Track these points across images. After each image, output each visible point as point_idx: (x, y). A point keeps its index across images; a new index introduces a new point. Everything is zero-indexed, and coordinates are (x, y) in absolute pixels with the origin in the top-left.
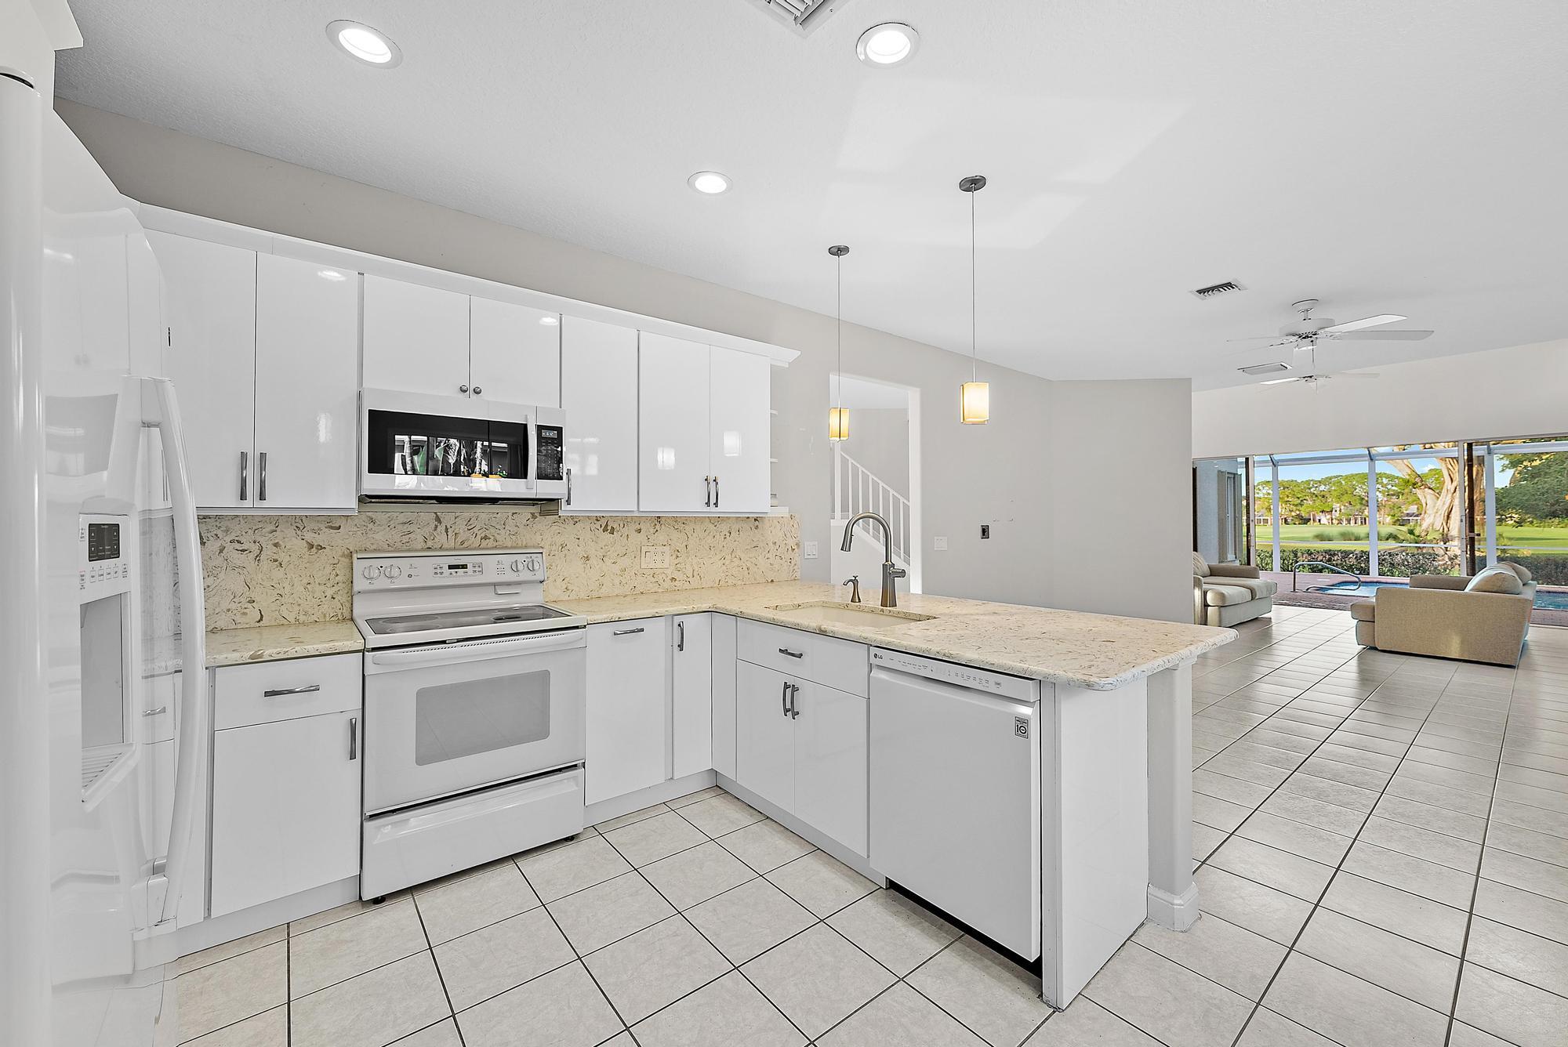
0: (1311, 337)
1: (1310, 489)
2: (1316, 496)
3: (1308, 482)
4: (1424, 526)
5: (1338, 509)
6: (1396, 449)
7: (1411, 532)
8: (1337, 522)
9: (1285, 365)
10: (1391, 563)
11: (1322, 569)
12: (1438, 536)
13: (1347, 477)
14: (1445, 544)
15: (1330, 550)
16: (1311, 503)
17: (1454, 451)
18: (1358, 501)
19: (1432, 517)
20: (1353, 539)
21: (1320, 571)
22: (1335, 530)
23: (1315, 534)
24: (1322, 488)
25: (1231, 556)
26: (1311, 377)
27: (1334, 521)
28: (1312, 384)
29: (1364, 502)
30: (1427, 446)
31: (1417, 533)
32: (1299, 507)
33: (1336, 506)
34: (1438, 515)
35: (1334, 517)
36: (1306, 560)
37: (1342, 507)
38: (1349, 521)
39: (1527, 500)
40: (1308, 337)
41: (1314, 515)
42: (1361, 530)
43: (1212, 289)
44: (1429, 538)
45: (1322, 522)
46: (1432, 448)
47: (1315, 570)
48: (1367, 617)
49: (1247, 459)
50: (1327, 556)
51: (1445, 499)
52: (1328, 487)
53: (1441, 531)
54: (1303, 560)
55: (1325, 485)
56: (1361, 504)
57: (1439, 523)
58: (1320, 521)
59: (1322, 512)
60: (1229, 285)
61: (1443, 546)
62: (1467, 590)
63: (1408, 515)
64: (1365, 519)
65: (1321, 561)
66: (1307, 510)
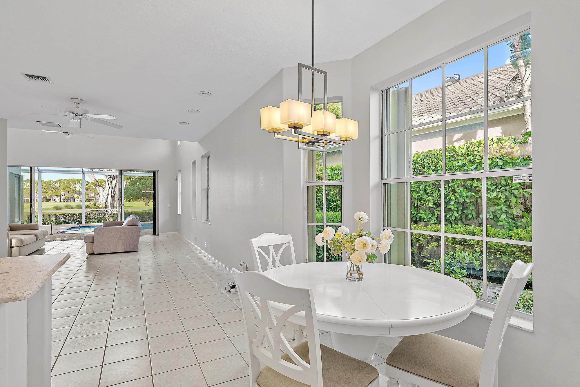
0: (79, 116)
1: (50, 185)
2: (54, 188)
3: (50, 181)
4: (99, 203)
5: (63, 195)
6: (89, 170)
7: (95, 205)
8: (63, 200)
9: (60, 125)
10: (90, 218)
11: (62, 223)
12: (104, 206)
13: (67, 180)
14: (106, 209)
15: (65, 214)
16: (51, 191)
17: (117, 173)
18: (72, 191)
19: (102, 198)
20: (71, 208)
21: (61, 223)
22: (62, 204)
23: (54, 206)
24: (56, 184)
25: (17, 220)
26: (66, 133)
27: (61, 200)
28: (67, 137)
29: (74, 192)
30: (101, 170)
31: (97, 205)
32: (45, 194)
33: (63, 193)
34: (104, 197)
35: (61, 198)
36: (55, 219)
37: (65, 194)
38: (68, 200)
39: (132, 192)
40: (78, 116)
41: (52, 197)
42: (74, 204)
43: (35, 77)
44: (101, 207)
45: (56, 201)
46: (102, 170)
47: (58, 223)
48: (90, 241)
49: (31, 168)
50: (64, 216)
51: (106, 191)
52: (59, 184)
53: (105, 204)
54: (53, 219)
55: (58, 183)
56: (73, 192)
57: (105, 199)
58: (55, 200)
59: (56, 196)
60: (44, 78)
61: (105, 210)
62: (124, 225)
63: (91, 197)
64: (75, 199)
65: (62, 219)
66: (49, 195)
